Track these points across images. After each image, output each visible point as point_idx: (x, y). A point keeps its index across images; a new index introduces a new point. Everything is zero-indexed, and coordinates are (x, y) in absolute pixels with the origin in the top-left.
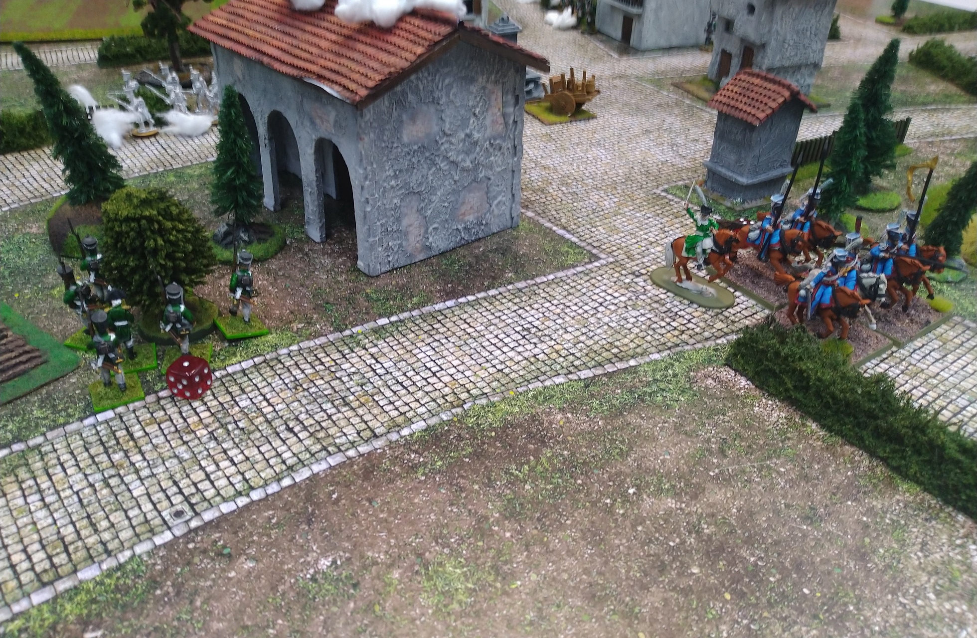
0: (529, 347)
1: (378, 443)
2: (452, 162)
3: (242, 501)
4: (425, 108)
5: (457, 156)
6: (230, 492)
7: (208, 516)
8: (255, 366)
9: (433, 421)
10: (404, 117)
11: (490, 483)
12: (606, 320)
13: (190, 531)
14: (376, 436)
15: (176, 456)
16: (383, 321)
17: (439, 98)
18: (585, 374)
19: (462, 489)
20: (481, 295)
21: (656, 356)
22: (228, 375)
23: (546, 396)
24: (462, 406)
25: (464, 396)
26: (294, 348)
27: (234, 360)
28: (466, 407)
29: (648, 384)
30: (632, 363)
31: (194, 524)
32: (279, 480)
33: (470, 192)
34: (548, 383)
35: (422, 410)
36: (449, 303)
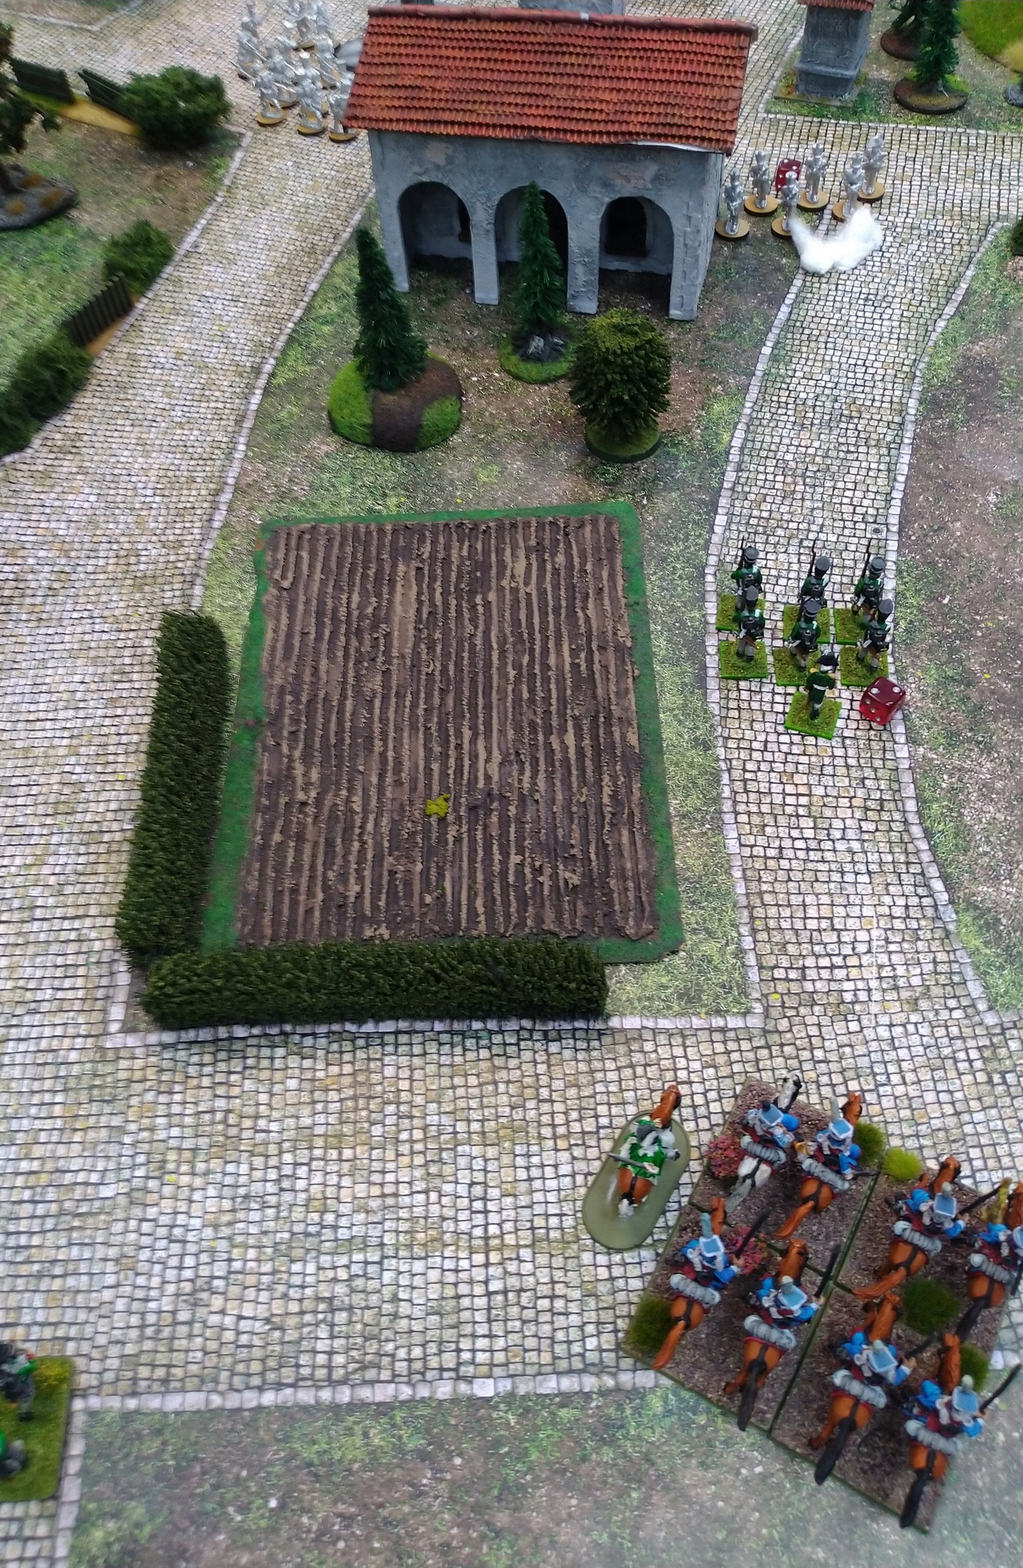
0: (889, 311)
1: (910, 427)
3: (897, 503)
6: (880, 504)
7: (894, 520)
8: (747, 431)
9: (915, 395)
11: (1002, 409)
12: (903, 262)
13: (900, 533)
14: (902, 424)
15: (813, 509)
16: (766, 350)
18: (950, 310)
19: (994, 422)
20: (794, 290)
21: (969, 273)
22: (742, 449)
23: (949, 340)
24: (915, 376)
25: (905, 369)
26: (748, 405)
27: (726, 437)
28: (918, 373)
29: (995, 297)
30: (964, 286)
31: (895, 529)
32: (895, 480)
34: (939, 330)
35: (898, 393)
36: (785, 309)
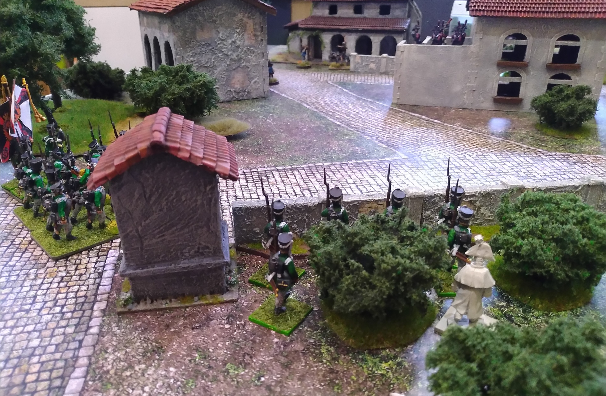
2: (225, 54)
4: (208, 24)
5: (228, 52)
10: (197, 27)
17: (216, 21)
33: (237, 72)
